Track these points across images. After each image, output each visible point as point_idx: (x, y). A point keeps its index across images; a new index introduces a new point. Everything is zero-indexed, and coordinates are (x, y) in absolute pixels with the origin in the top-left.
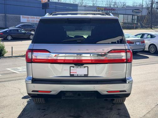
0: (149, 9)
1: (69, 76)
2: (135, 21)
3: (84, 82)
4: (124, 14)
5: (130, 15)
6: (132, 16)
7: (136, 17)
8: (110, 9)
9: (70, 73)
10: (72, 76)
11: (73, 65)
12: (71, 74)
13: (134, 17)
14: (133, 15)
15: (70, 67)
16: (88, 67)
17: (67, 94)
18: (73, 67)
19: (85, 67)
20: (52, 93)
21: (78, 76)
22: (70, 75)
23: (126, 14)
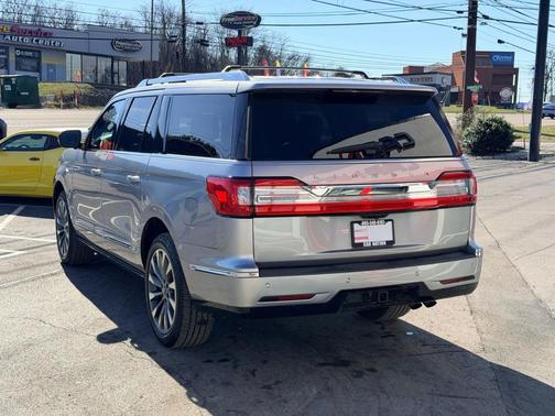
0: (175, 41)
1: (350, 247)
2: (122, 79)
3: (389, 260)
4: (86, 54)
5: (105, 59)
6: (110, 60)
7: (123, 65)
8: (31, 32)
10: (358, 247)
11: (358, 218)
12: (356, 241)
13: (115, 64)
14: (112, 58)
15: (352, 223)
16: (392, 221)
17: (351, 299)
18: (360, 223)
19: (386, 221)
20: (318, 299)
21: (372, 248)
22: (354, 244)
23: (92, 52)
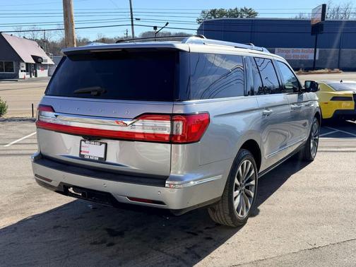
1: (78, 156)
9: (81, 151)
10: (82, 157)
15: (81, 141)
16: (106, 144)
18: (85, 141)
19: (101, 144)
21: (89, 160)
